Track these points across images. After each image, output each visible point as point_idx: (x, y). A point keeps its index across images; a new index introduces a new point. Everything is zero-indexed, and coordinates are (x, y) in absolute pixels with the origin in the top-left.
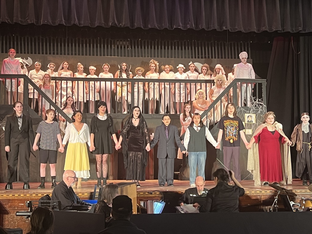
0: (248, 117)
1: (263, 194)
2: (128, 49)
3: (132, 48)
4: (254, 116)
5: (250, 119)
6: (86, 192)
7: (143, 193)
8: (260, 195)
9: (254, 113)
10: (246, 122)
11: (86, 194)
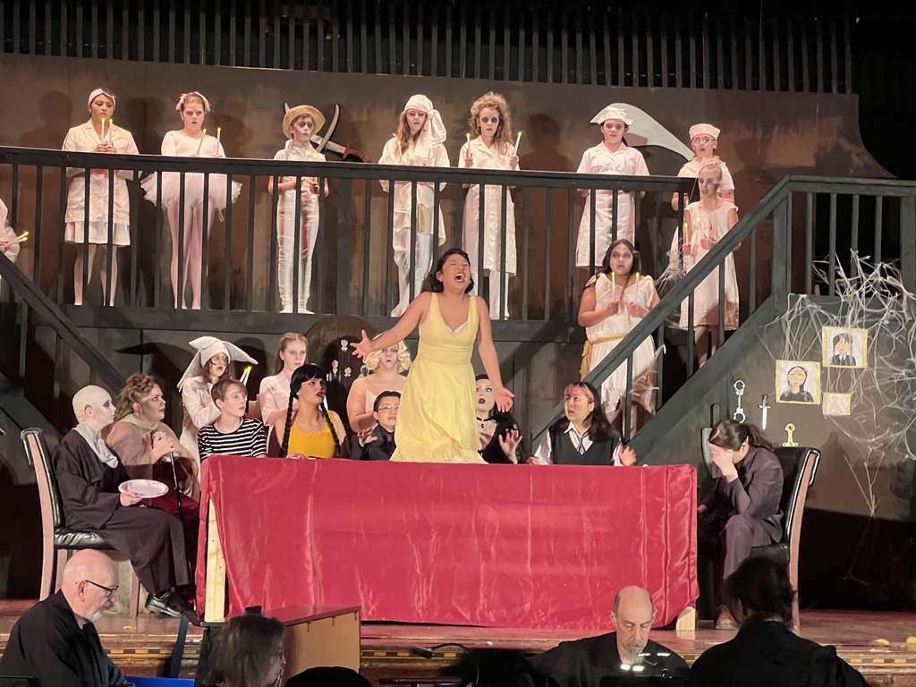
0: (836, 340)
1: (901, 671)
2: (328, 38)
3: (343, 33)
4: (860, 336)
5: (843, 350)
6: (145, 644)
7: (388, 654)
8: (885, 674)
9: (860, 325)
10: (827, 363)
11: (141, 652)
